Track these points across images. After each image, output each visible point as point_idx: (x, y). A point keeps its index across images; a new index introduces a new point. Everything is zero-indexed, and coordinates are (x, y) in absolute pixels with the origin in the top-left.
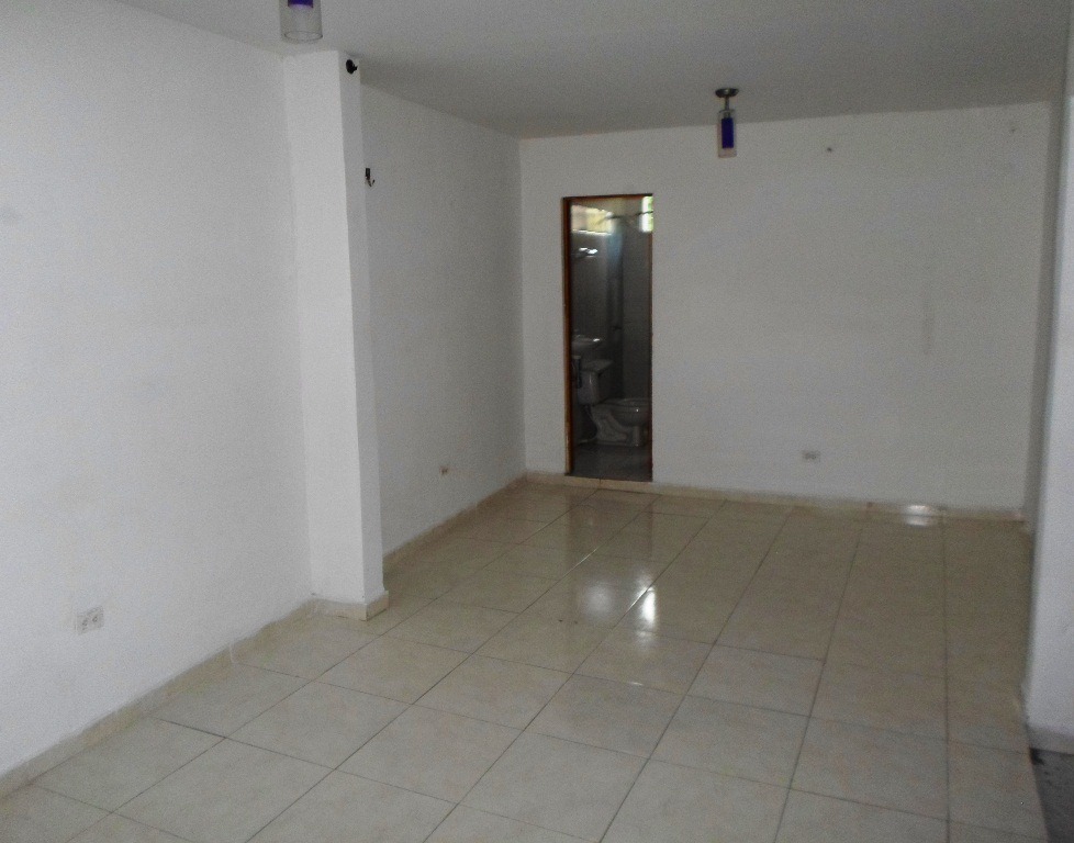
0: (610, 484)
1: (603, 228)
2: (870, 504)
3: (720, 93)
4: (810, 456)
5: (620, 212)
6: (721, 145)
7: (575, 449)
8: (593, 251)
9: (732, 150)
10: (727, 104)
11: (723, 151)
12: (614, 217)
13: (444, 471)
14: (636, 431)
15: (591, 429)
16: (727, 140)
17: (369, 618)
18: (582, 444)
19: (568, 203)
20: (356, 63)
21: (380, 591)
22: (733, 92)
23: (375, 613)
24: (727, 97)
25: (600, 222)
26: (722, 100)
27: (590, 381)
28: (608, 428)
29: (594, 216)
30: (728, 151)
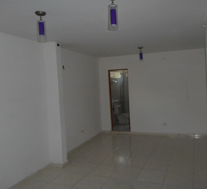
0: (121, 133)
1: (118, 76)
2: (178, 135)
3: (139, 48)
4: (165, 124)
5: (122, 73)
6: (140, 58)
7: (113, 125)
8: (116, 81)
9: (142, 60)
10: (141, 50)
11: (140, 60)
12: (121, 74)
13: (83, 132)
14: (128, 120)
15: (117, 120)
16: (141, 57)
17: (64, 167)
18: (115, 124)
19: (109, 71)
20: (59, 44)
21: (66, 160)
22: (142, 48)
23: (65, 166)
24: (141, 49)
25: (118, 75)
26: (140, 49)
27: (117, 110)
28: (121, 120)
29: (116, 73)
30: (141, 60)
